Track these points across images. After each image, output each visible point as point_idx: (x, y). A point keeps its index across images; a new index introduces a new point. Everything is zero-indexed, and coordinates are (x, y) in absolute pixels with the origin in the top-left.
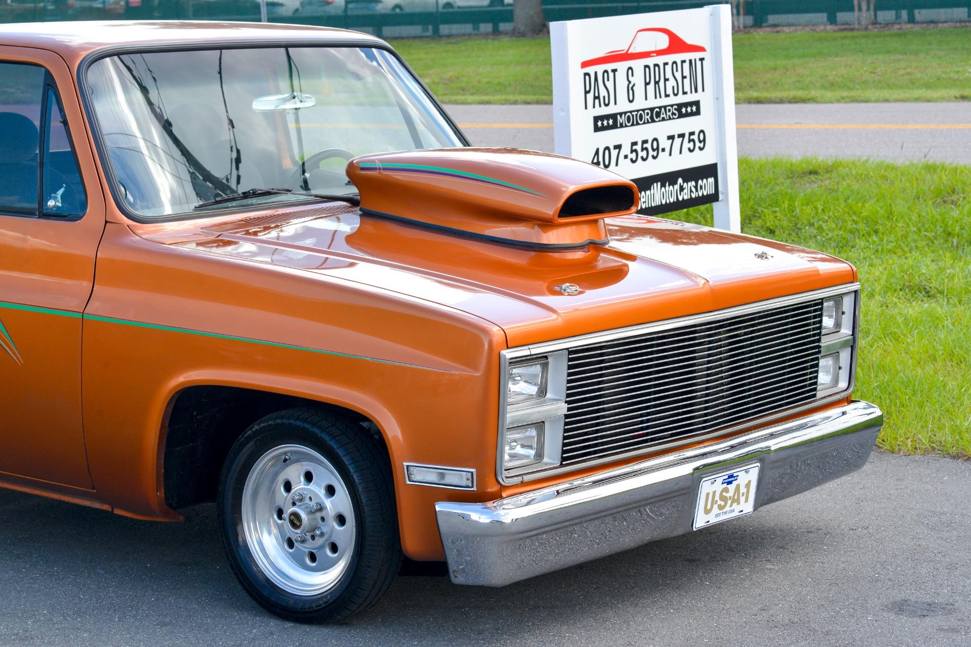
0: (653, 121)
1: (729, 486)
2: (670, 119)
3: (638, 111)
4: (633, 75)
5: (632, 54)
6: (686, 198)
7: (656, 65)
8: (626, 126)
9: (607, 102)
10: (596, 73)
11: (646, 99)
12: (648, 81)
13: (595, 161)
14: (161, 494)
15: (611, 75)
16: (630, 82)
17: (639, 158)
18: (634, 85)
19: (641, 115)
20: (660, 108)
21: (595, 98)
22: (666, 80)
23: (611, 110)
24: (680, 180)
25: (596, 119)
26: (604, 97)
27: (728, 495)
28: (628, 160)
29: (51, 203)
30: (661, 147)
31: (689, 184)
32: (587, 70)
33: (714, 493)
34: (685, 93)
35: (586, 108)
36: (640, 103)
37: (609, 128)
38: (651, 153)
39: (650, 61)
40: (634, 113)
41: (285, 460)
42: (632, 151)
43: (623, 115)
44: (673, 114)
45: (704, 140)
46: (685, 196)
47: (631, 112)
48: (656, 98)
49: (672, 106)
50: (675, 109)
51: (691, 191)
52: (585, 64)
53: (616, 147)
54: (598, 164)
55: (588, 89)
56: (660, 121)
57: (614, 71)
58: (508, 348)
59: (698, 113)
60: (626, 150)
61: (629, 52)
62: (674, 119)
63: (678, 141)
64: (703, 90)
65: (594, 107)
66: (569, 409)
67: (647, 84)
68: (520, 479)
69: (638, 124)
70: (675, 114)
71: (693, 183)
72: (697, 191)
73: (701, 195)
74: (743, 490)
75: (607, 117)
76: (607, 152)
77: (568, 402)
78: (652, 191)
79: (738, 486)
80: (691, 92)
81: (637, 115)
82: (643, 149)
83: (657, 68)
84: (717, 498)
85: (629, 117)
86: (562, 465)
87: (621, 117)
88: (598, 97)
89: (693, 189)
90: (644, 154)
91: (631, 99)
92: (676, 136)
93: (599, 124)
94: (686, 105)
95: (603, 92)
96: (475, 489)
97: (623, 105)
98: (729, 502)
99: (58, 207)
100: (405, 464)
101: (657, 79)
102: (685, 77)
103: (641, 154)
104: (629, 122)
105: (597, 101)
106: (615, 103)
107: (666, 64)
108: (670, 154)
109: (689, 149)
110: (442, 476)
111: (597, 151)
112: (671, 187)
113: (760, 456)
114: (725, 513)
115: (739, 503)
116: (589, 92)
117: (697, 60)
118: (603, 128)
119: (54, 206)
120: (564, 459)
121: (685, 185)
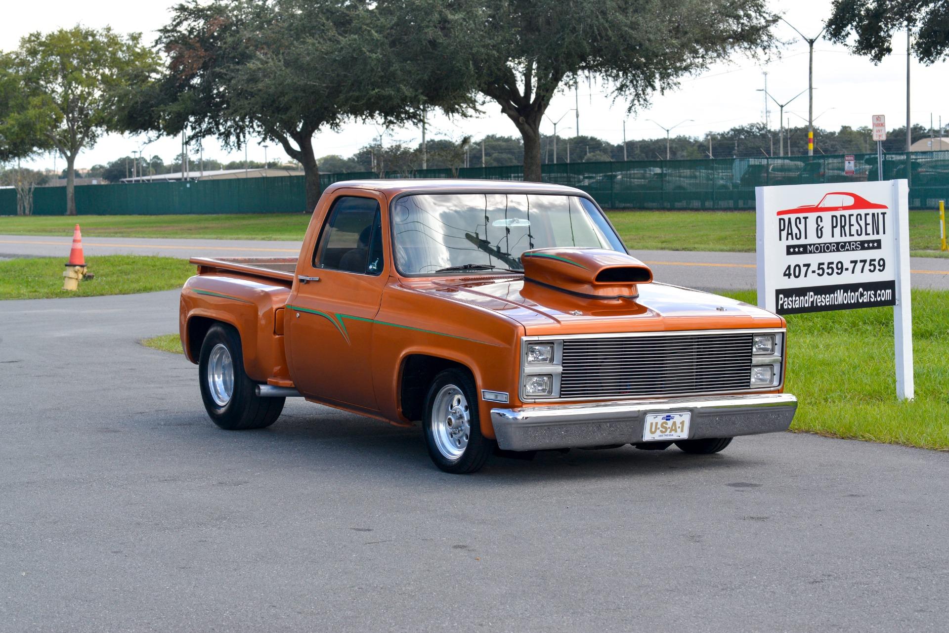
0: (838, 250)
1: (668, 421)
2: (853, 250)
3: (825, 244)
4: (821, 221)
5: (821, 208)
6: (865, 301)
7: (841, 216)
8: (814, 253)
9: (798, 237)
10: (789, 219)
11: (833, 236)
12: (835, 225)
13: (787, 272)
14: (400, 410)
15: (803, 221)
16: (819, 226)
17: (825, 273)
18: (823, 227)
19: (828, 246)
20: (845, 243)
21: (788, 234)
22: (851, 225)
23: (803, 241)
24: (861, 290)
25: (788, 247)
26: (796, 234)
27: (667, 426)
28: (816, 274)
29: (371, 267)
30: (844, 267)
31: (869, 292)
32: (781, 217)
33: (657, 423)
34: (867, 234)
35: (780, 240)
36: (827, 238)
37: (799, 253)
38: (836, 270)
39: (838, 213)
40: (822, 245)
41: (450, 393)
42: (819, 269)
43: (812, 246)
44: (856, 247)
45: (884, 265)
46: (865, 299)
47: (819, 244)
48: (841, 236)
49: (856, 242)
50: (858, 244)
51: (870, 297)
52: (779, 213)
53: (805, 265)
54: (789, 275)
55: (782, 228)
56: (844, 251)
57: (806, 218)
58: (526, 335)
59: (879, 247)
60: (814, 267)
61: (820, 206)
62: (857, 250)
63: (859, 265)
64: (884, 233)
65: (787, 239)
66: (563, 370)
67: (833, 227)
68: (533, 400)
69: (825, 252)
70: (859, 247)
71: (873, 292)
72: (875, 296)
73: (879, 299)
74: (678, 425)
75: (799, 246)
76: (797, 268)
77: (563, 367)
78: (836, 295)
79: (674, 423)
80: (873, 234)
81: (824, 246)
82: (828, 268)
83: (843, 218)
84: (659, 426)
85: (817, 247)
86: (560, 397)
87: (810, 247)
88: (791, 234)
89: (872, 296)
90: (830, 271)
91: (820, 235)
92: (859, 261)
93: (792, 250)
94: (868, 242)
95: (795, 230)
96: (508, 403)
97: (812, 239)
98: (669, 430)
99: (374, 269)
100: (482, 390)
101: (843, 224)
102: (869, 224)
103: (826, 271)
104: (817, 250)
105: (790, 236)
106: (806, 238)
107: (850, 216)
108: (853, 272)
109: (870, 270)
110: (496, 396)
111: (789, 267)
112: (853, 294)
113: (691, 410)
114: (667, 435)
115: (676, 432)
116: (784, 230)
117: (880, 215)
118: (794, 253)
119: (372, 269)
120: (561, 394)
121: (865, 292)
